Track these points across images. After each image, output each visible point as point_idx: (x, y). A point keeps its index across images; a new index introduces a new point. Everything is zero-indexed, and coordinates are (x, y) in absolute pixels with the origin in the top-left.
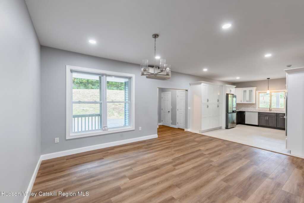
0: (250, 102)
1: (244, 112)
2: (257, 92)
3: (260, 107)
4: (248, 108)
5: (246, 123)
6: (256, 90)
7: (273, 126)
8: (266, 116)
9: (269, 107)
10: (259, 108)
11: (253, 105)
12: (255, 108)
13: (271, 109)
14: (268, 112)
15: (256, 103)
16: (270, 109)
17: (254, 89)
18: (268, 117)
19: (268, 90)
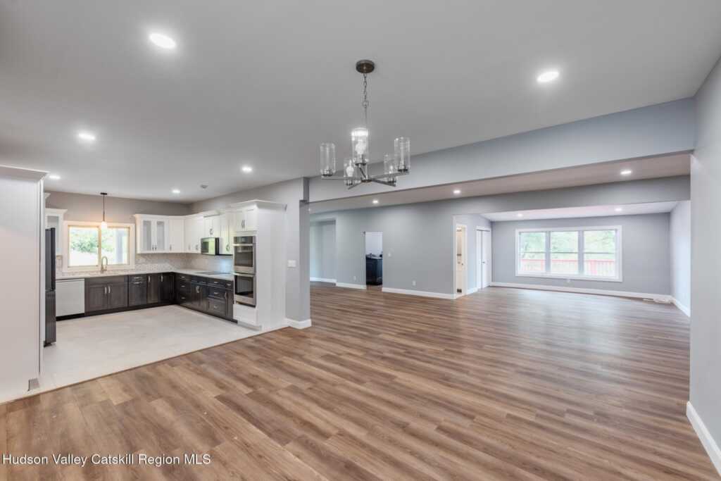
7: (121, 306)
8: (106, 284)
10: (68, 267)
12: (61, 267)
13: (105, 268)
15: (62, 255)
16: (102, 268)
18: (111, 286)
19: (104, 220)
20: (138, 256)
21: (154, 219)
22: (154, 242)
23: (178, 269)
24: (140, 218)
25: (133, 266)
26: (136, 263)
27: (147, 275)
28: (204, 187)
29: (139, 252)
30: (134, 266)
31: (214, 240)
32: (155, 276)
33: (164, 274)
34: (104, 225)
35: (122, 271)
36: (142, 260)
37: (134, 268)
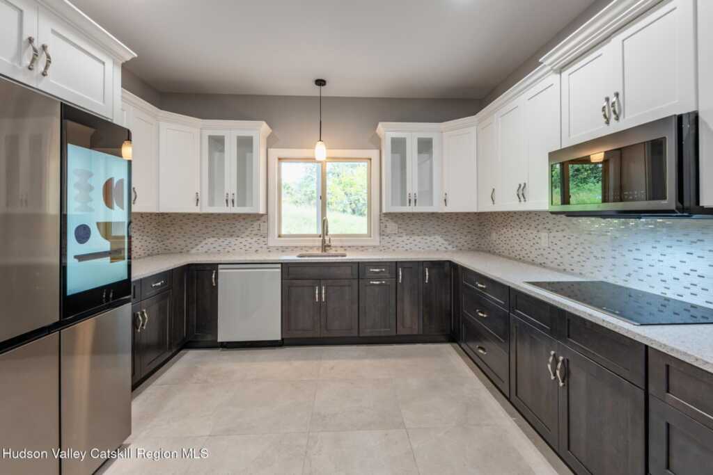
0: (243, 203)
1: (213, 267)
2: (275, 153)
3: (284, 232)
4: (232, 240)
5: (221, 338)
6: (271, 142)
7: (344, 332)
8: (319, 280)
10: (280, 236)
11: (256, 224)
12: (265, 236)
13: (327, 242)
15: (267, 214)
16: (324, 241)
17: (259, 130)
18: (327, 287)
19: (320, 139)
20: (384, 219)
21: (413, 132)
22: (412, 187)
23: (460, 250)
24: (388, 131)
25: (375, 240)
26: (381, 233)
27: (396, 264)
29: (384, 211)
30: (378, 238)
32: (414, 268)
33: (433, 265)
34: (321, 151)
35: (356, 249)
36: (392, 227)
37: (377, 244)
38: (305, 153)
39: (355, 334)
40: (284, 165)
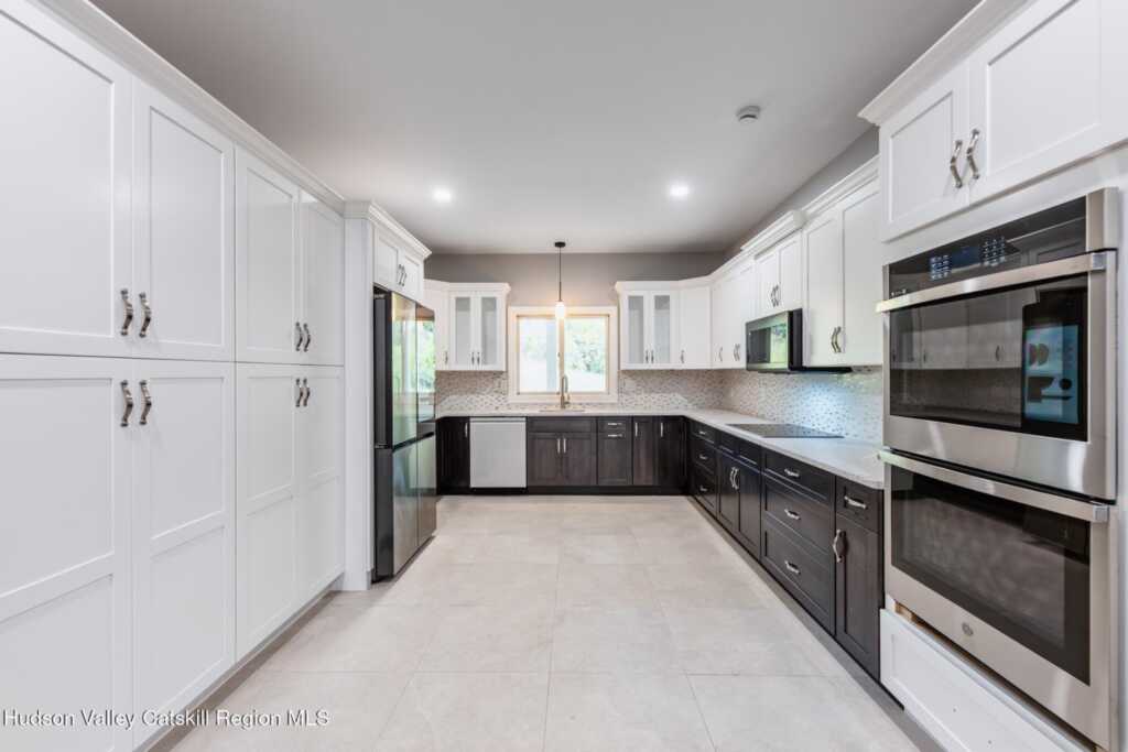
0: (485, 363)
1: (465, 420)
2: (510, 309)
3: (521, 390)
5: (473, 485)
6: (511, 300)
7: (584, 483)
8: (559, 433)
9: (558, 389)
10: (519, 394)
11: (496, 381)
12: (505, 393)
13: (566, 400)
14: (556, 411)
15: (507, 372)
16: (563, 398)
18: (568, 440)
19: (560, 300)
20: (622, 376)
21: (649, 290)
22: (650, 344)
23: (701, 407)
24: (626, 289)
25: (614, 398)
26: (620, 391)
27: (633, 419)
28: (749, 113)
29: (622, 368)
30: (616, 395)
31: (785, 320)
32: (650, 422)
33: (667, 419)
34: (560, 310)
35: (595, 405)
36: (630, 383)
37: (615, 400)
38: (545, 310)
39: (593, 483)
40: (523, 322)
